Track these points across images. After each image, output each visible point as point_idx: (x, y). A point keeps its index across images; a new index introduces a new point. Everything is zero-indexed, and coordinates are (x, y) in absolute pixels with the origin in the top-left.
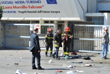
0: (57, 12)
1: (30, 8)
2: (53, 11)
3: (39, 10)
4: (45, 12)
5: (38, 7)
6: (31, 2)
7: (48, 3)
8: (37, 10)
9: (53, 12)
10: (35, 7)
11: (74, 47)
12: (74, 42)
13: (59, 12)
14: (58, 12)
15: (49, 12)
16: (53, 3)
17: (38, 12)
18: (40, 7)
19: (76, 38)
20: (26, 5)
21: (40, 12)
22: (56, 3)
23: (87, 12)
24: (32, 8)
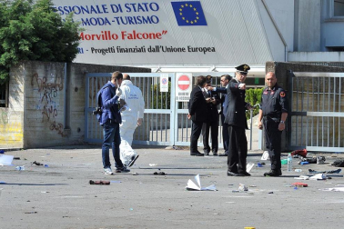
0: (205, 50)
1: (126, 37)
2: (194, 46)
3: (153, 43)
4: (171, 50)
5: (149, 36)
6: (130, 22)
7: (181, 23)
8: (147, 43)
9: (195, 50)
10: (140, 36)
11: (293, 137)
12: (293, 125)
13: (214, 50)
14: (208, 49)
15: (183, 50)
16: (195, 24)
17: (150, 50)
18: (157, 36)
19: (299, 110)
20: (115, 28)
21: (157, 49)
22: (202, 22)
23: (296, 49)
24: (130, 37)
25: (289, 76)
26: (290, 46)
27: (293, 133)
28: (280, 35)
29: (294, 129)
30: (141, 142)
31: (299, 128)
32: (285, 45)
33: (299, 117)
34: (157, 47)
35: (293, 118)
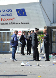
0: (26, 23)
1: (2, 20)
2: (23, 22)
3: (11, 22)
4: (16, 24)
5: (9, 20)
6: (4, 15)
7: (19, 15)
8: (9, 22)
9: (23, 23)
10: (7, 20)
11: (53, 49)
12: (53, 45)
13: (29, 23)
14: (27, 23)
15: (20, 23)
16: (23, 16)
17: (10, 24)
18: (12, 19)
19: (55, 41)
21: (12, 24)
22: (25, 15)
23: (53, 23)
24: (4, 20)
25: (51, 31)
26: (52, 21)
27: (53, 48)
28: (48, 18)
29: (53, 47)
30: (7, 52)
31: (55, 46)
32: (50, 21)
33: (55, 43)
34: (12, 23)
35: (53, 43)
